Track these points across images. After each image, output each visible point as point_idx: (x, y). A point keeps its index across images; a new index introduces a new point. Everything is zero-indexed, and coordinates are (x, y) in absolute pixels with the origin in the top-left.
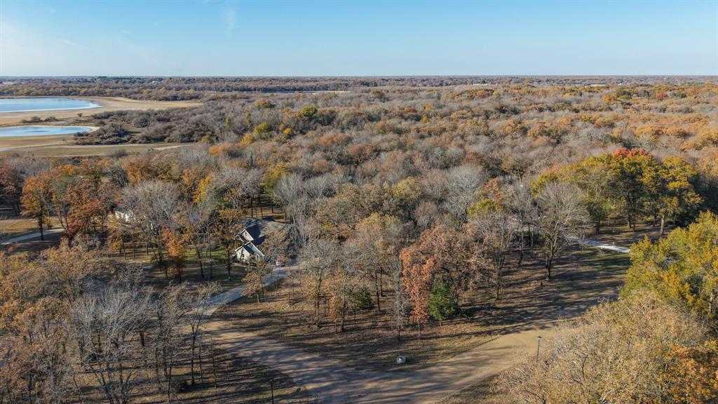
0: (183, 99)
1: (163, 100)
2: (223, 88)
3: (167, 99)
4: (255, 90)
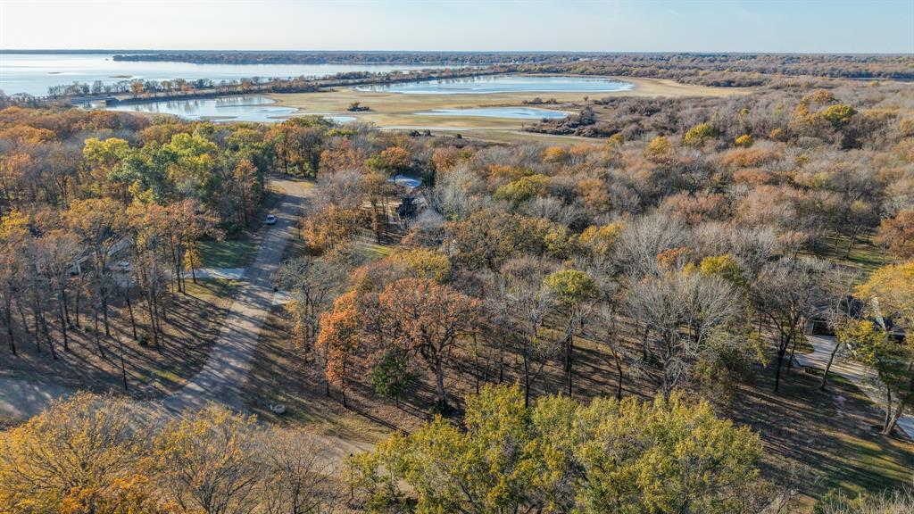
0: (739, 86)
1: (712, 85)
2: (825, 72)
3: (717, 85)
4: (879, 75)
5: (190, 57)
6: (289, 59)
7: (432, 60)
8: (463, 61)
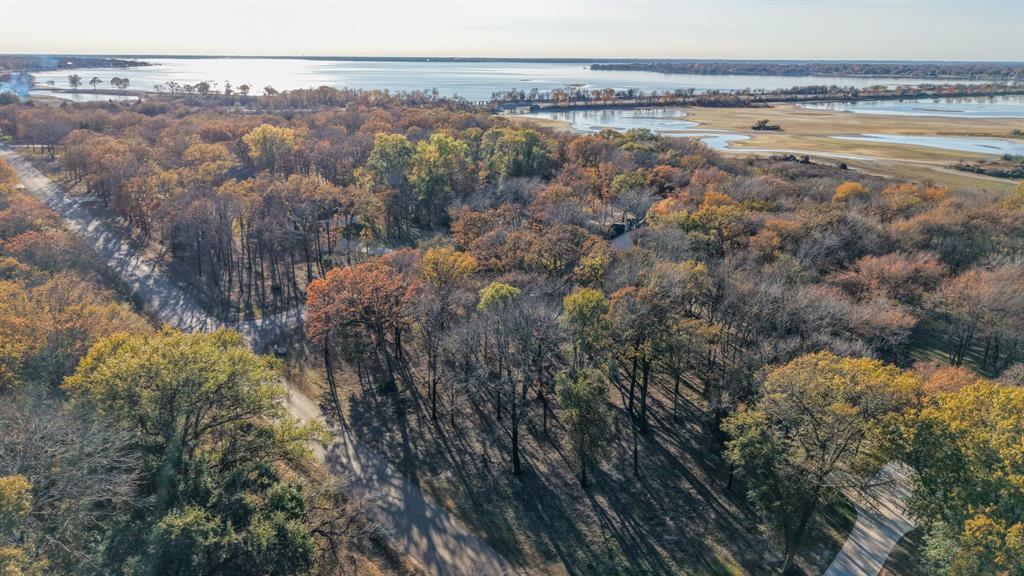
5: (661, 66)
6: (765, 70)
7: (958, 74)
8: (1006, 75)
